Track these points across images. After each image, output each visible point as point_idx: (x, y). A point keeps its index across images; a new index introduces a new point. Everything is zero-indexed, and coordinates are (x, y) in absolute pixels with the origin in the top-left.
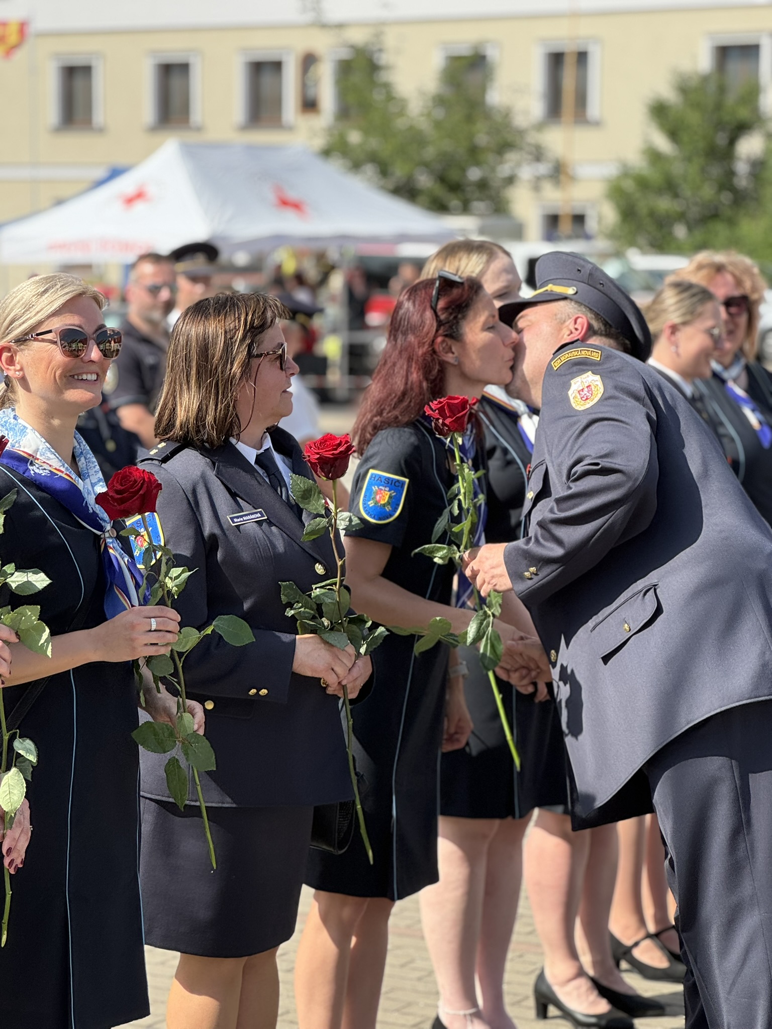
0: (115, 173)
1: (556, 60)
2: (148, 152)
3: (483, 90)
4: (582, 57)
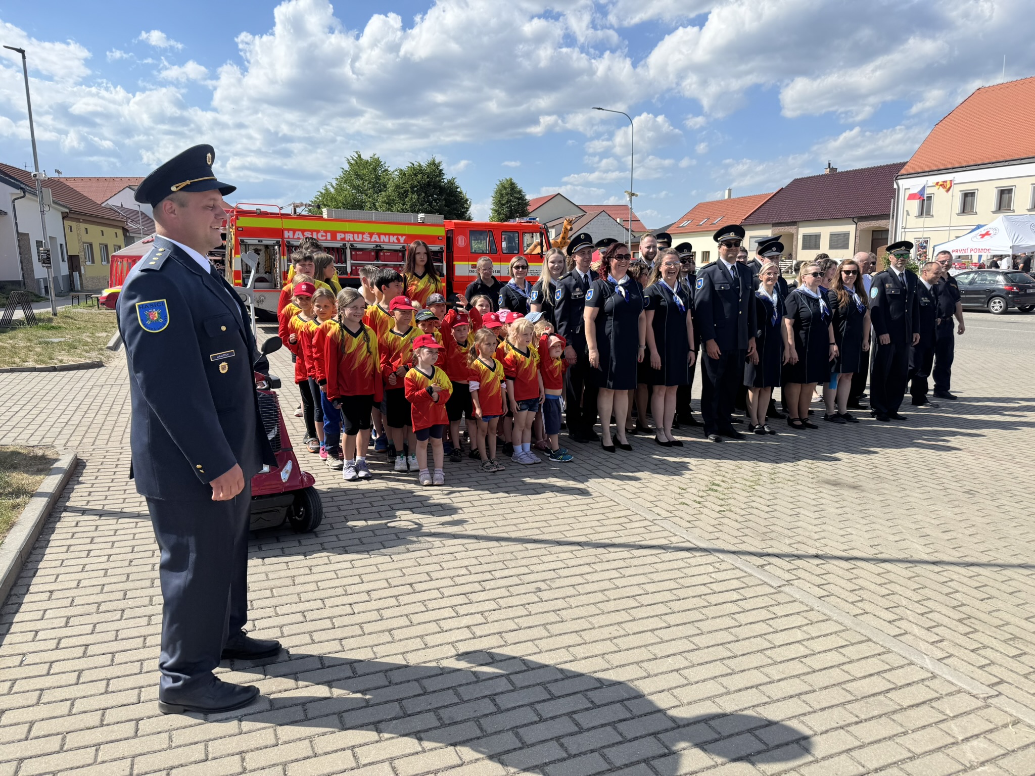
0: (979, 227)
2: (993, 219)
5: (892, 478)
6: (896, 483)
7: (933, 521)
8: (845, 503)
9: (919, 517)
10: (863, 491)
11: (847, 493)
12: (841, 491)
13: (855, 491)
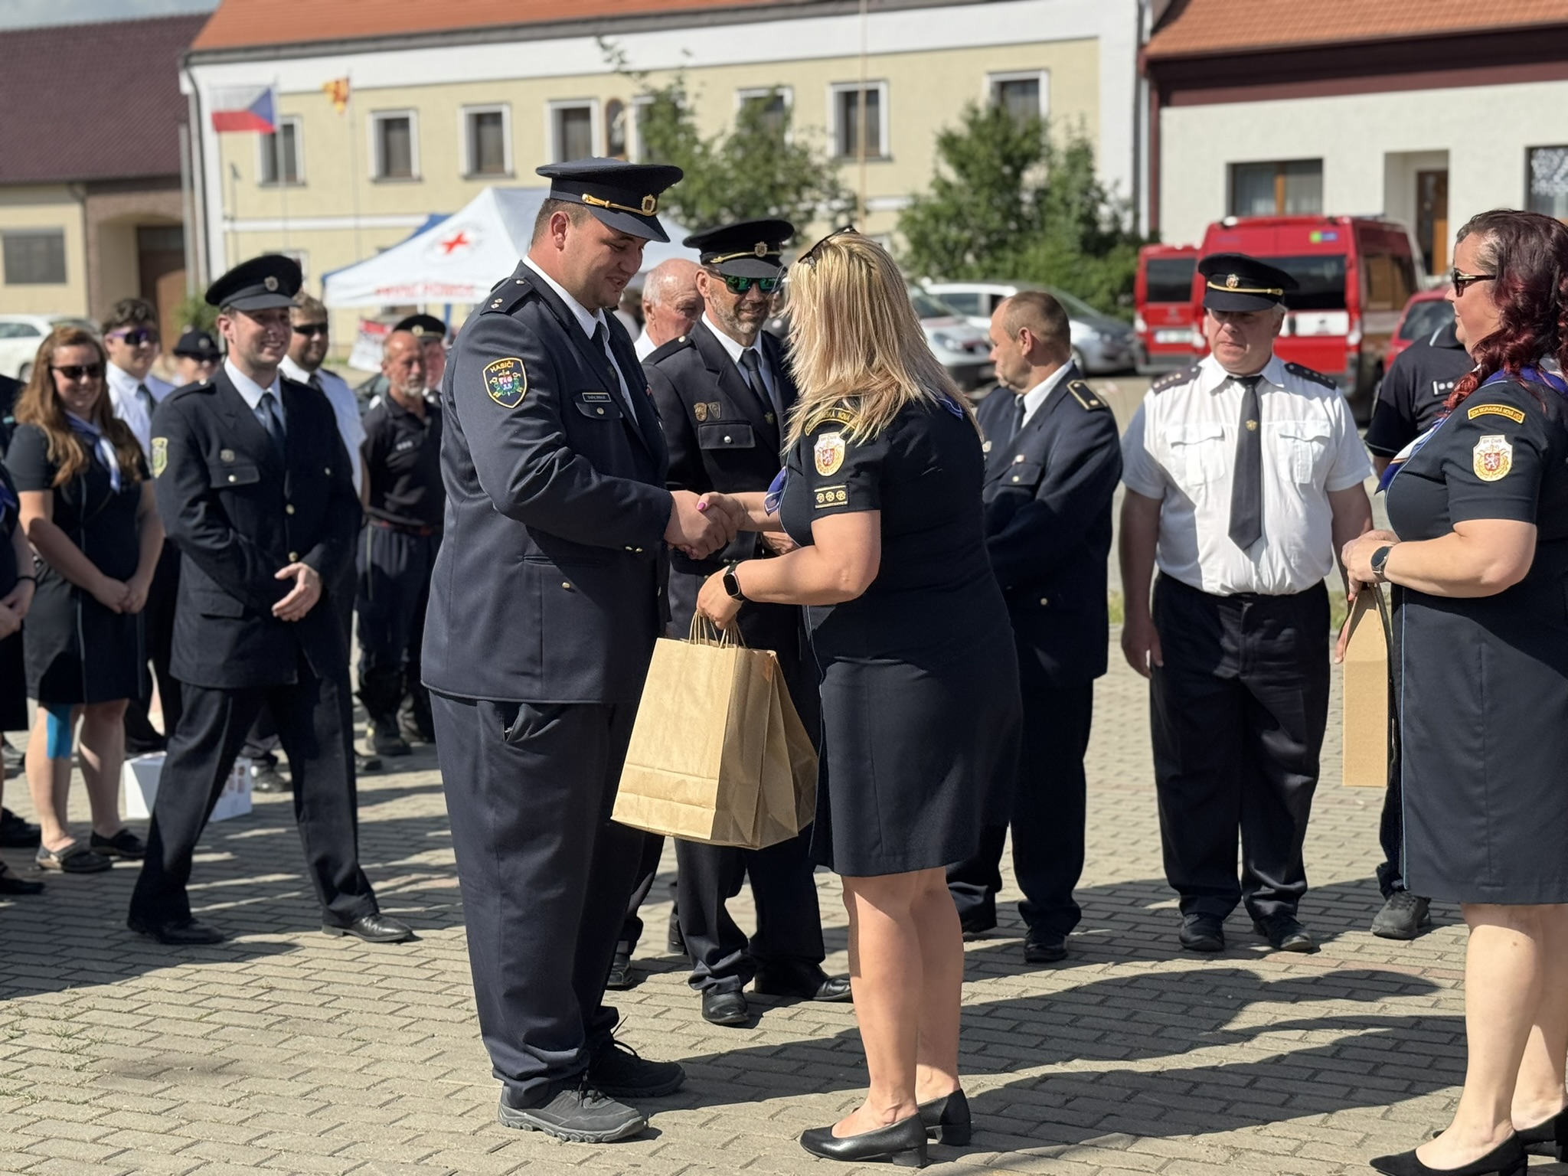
0: (435, 220)
1: (848, 99)
2: (467, 201)
3: (781, 131)
4: (873, 96)
5: (324, 1014)
6: (336, 1029)
7: (460, 1126)
8: (193, 1131)
9: (418, 1122)
10: (244, 1076)
11: (197, 1094)
12: (176, 1093)
13: (222, 1081)
